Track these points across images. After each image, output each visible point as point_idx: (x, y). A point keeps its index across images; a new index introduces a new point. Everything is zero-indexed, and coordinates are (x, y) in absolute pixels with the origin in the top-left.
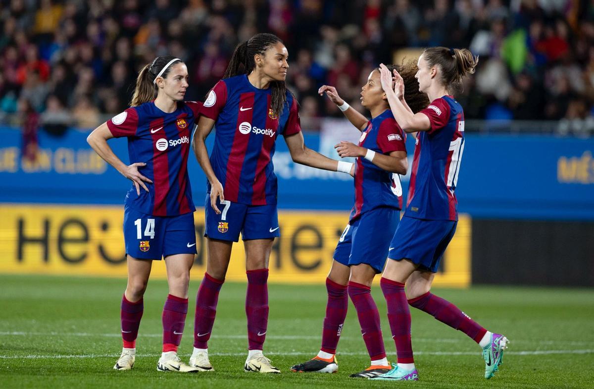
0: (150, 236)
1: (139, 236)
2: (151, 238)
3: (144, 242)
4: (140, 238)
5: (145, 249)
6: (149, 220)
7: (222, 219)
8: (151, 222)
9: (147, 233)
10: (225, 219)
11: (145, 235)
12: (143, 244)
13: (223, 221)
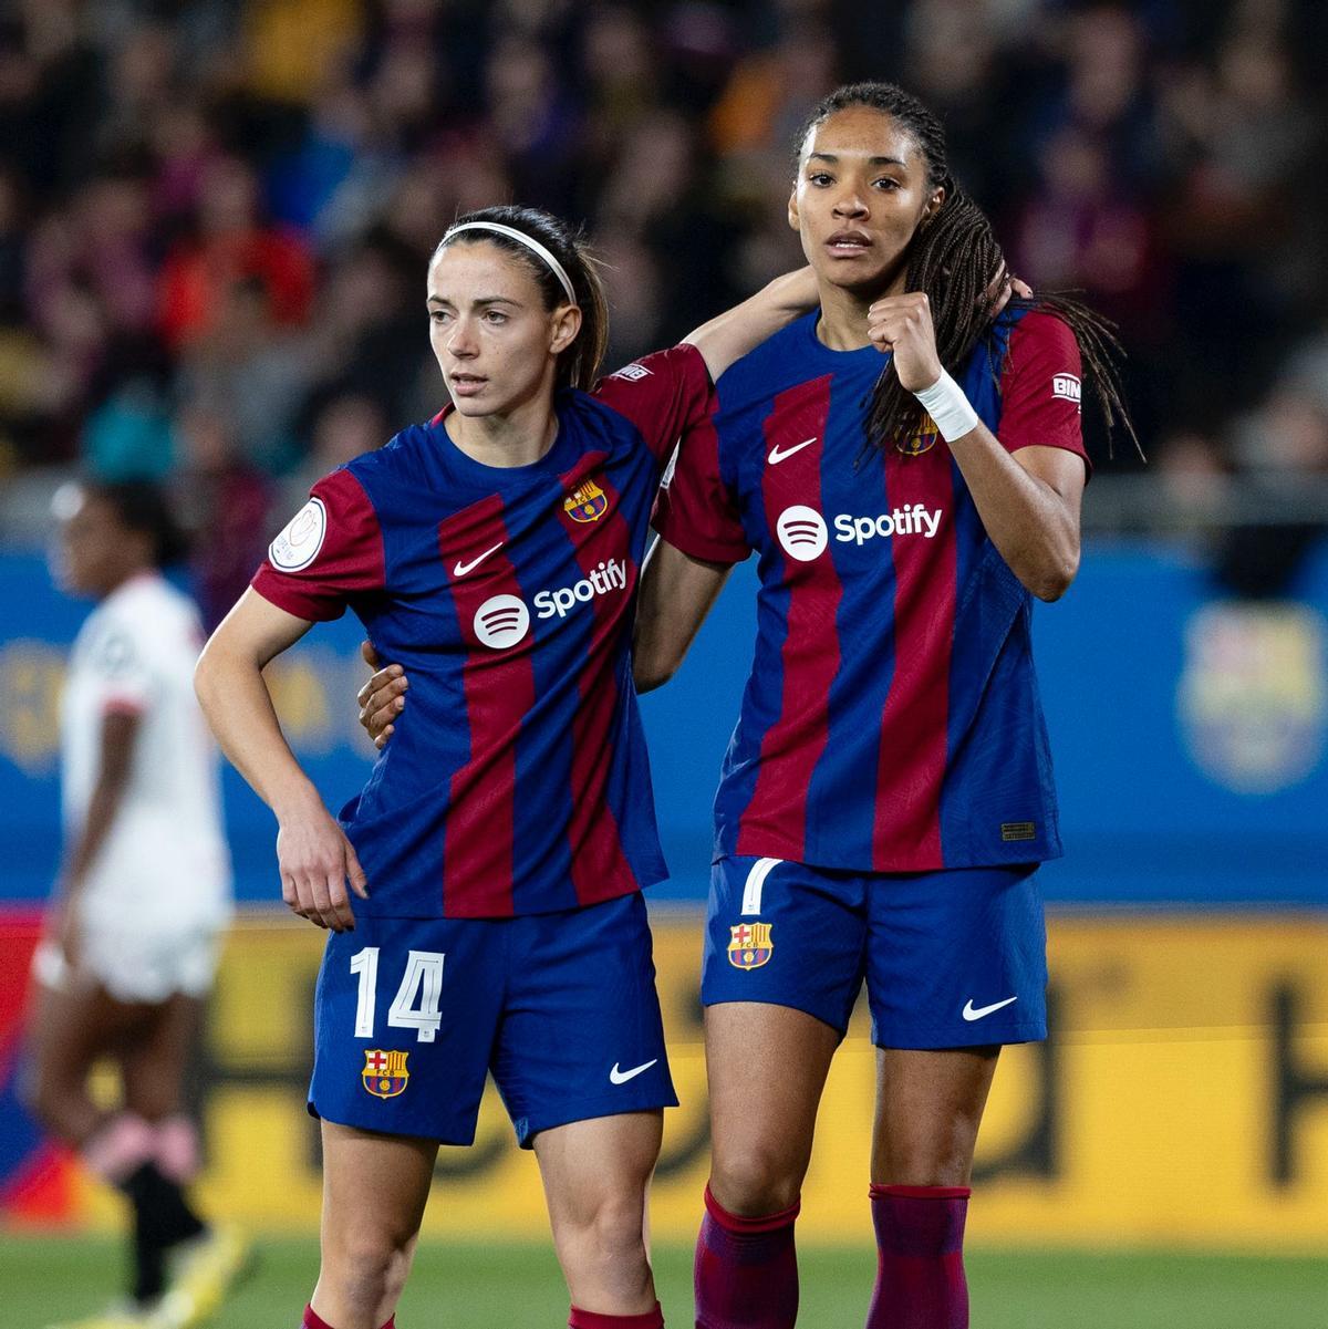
0: (415, 1031)
1: (364, 1027)
2: (421, 1038)
3: (384, 1056)
4: (369, 1034)
5: (385, 1085)
6: (415, 957)
7: (746, 911)
8: (426, 968)
9: (400, 1015)
10: (756, 911)
11: (393, 1022)
12: (377, 1061)
13: (751, 920)
